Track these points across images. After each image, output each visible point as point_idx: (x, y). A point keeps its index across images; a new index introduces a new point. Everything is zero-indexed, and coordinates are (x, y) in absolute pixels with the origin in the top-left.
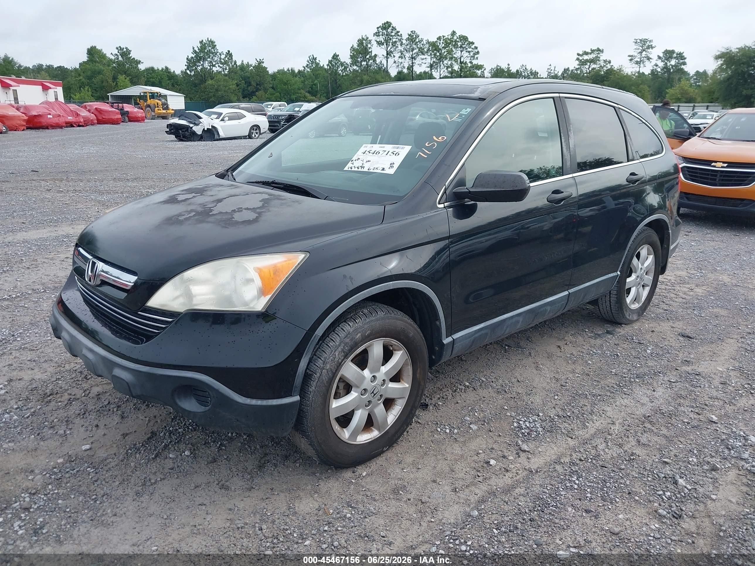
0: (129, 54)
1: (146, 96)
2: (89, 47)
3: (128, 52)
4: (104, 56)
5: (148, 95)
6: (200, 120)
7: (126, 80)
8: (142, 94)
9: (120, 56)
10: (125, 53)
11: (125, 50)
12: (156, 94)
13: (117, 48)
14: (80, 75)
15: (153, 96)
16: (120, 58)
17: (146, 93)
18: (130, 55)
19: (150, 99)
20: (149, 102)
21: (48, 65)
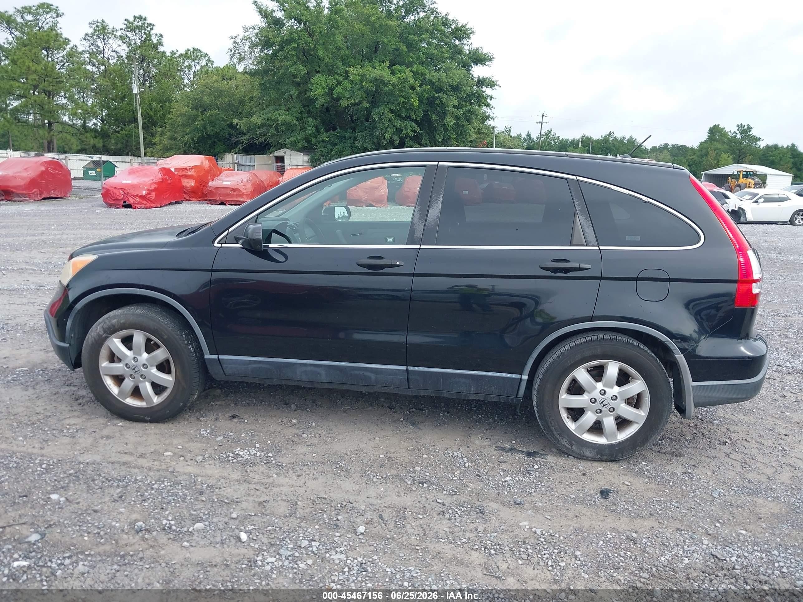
0: (750, 131)
1: (739, 175)
2: (712, 126)
3: (750, 128)
4: (726, 134)
5: (742, 173)
6: (727, 200)
7: (729, 159)
8: (735, 173)
9: (739, 134)
10: (745, 131)
11: (746, 127)
12: (752, 173)
13: (738, 126)
14: (694, 154)
15: (747, 175)
16: (739, 136)
17: (740, 171)
18: (751, 133)
19: (743, 178)
20: (741, 181)
21: (674, 144)
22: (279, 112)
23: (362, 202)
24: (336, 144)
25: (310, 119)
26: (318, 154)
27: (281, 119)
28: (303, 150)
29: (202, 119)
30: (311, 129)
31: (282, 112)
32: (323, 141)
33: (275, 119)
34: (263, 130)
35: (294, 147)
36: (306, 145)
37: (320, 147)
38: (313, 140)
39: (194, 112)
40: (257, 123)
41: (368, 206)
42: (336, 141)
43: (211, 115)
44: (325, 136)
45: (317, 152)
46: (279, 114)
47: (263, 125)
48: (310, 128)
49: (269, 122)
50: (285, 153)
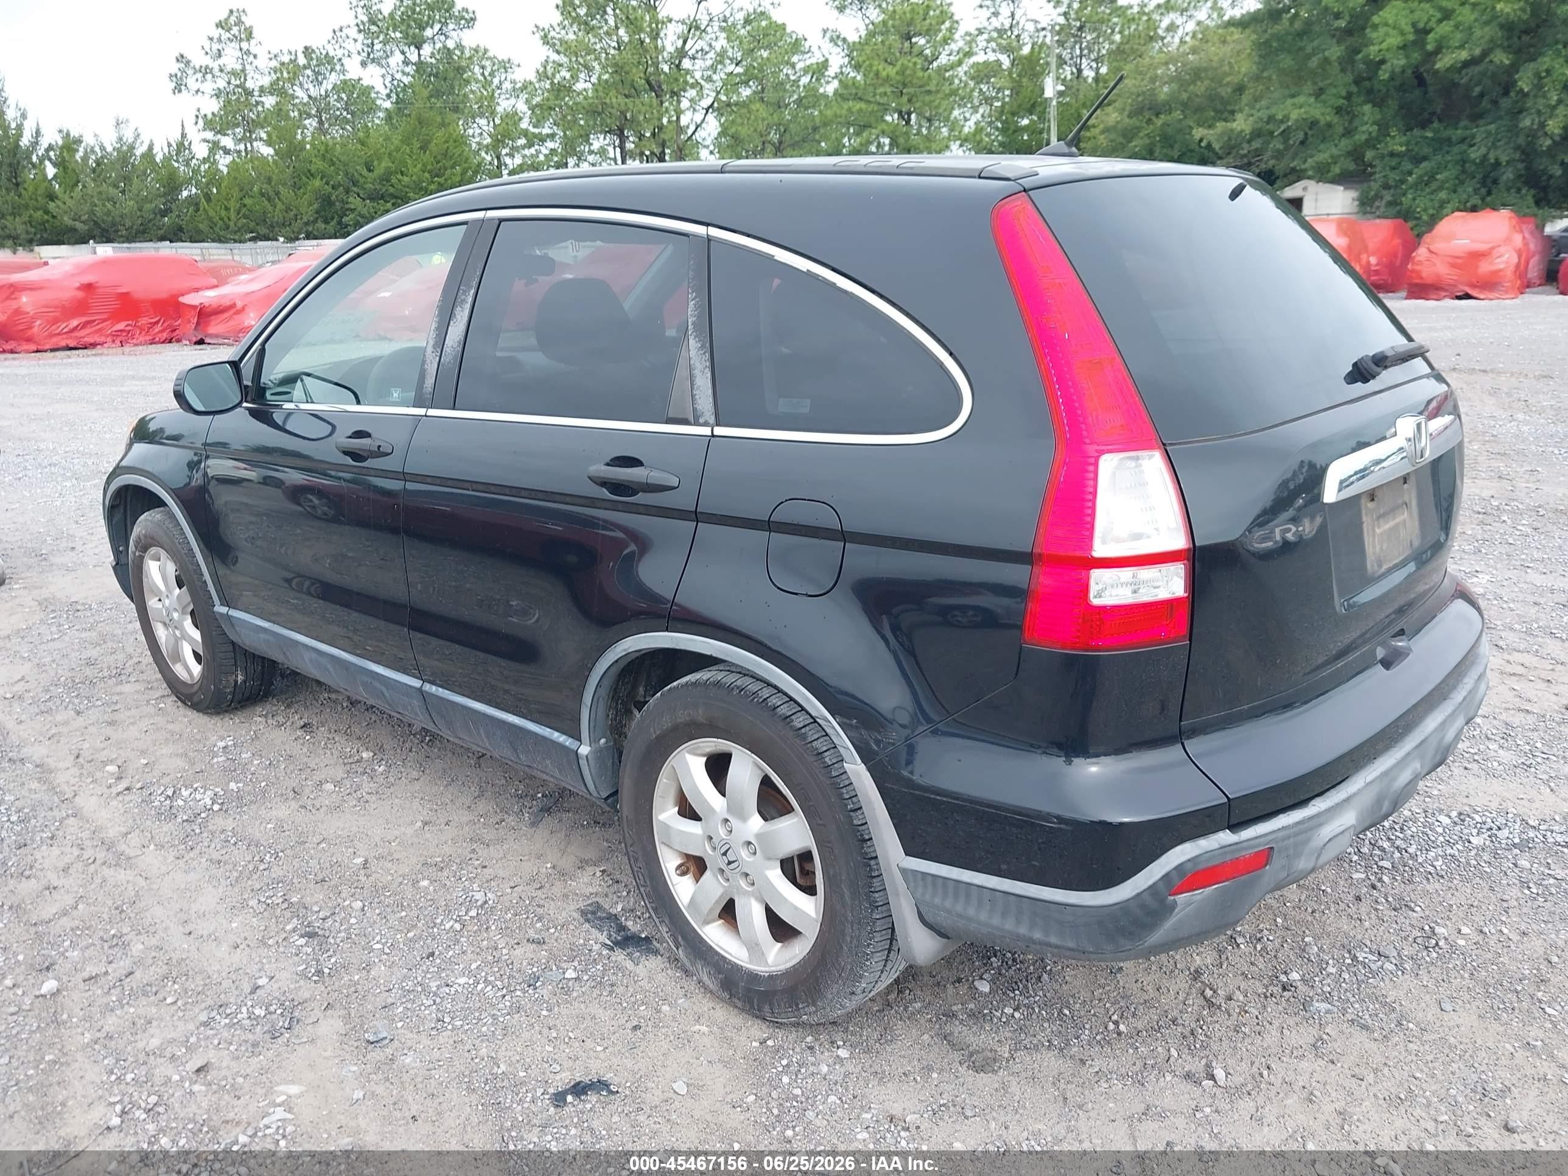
22: (1296, 100)
23: (1446, 291)
24: (1425, 158)
25: (1367, 108)
26: (1375, 186)
27: (1294, 115)
28: (1343, 179)
29: (1147, 135)
30: (1366, 129)
31: (1301, 99)
32: (1392, 154)
33: (1285, 116)
34: (1256, 145)
35: (1323, 175)
36: (1352, 166)
37: (1384, 168)
38: (1369, 155)
39: (1134, 122)
40: (1242, 131)
41: (1459, 298)
42: (1426, 150)
43: (1164, 124)
44: (1397, 143)
45: (1375, 180)
46: (1294, 104)
47: (1256, 134)
48: (1364, 128)
49: (1270, 127)
50: (1305, 189)
